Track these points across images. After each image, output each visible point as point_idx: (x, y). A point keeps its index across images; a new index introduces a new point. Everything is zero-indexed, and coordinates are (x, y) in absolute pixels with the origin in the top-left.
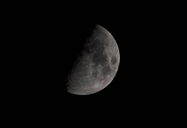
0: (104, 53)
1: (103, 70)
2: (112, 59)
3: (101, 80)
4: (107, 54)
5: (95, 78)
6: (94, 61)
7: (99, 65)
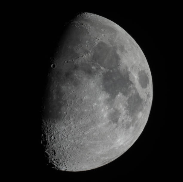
0: (121, 68)
1: (128, 103)
2: (140, 77)
3: (128, 127)
4: (127, 68)
5: (115, 125)
6: (107, 89)
7: (119, 95)
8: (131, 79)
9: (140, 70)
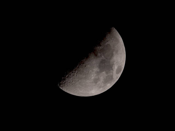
0: (111, 61)
1: (106, 78)
2: (118, 68)
3: (100, 87)
4: (114, 62)
5: (95, 84)
6: (100, 67)
7: (104, 72)
8: (113, 68)
9: (120, 65)
